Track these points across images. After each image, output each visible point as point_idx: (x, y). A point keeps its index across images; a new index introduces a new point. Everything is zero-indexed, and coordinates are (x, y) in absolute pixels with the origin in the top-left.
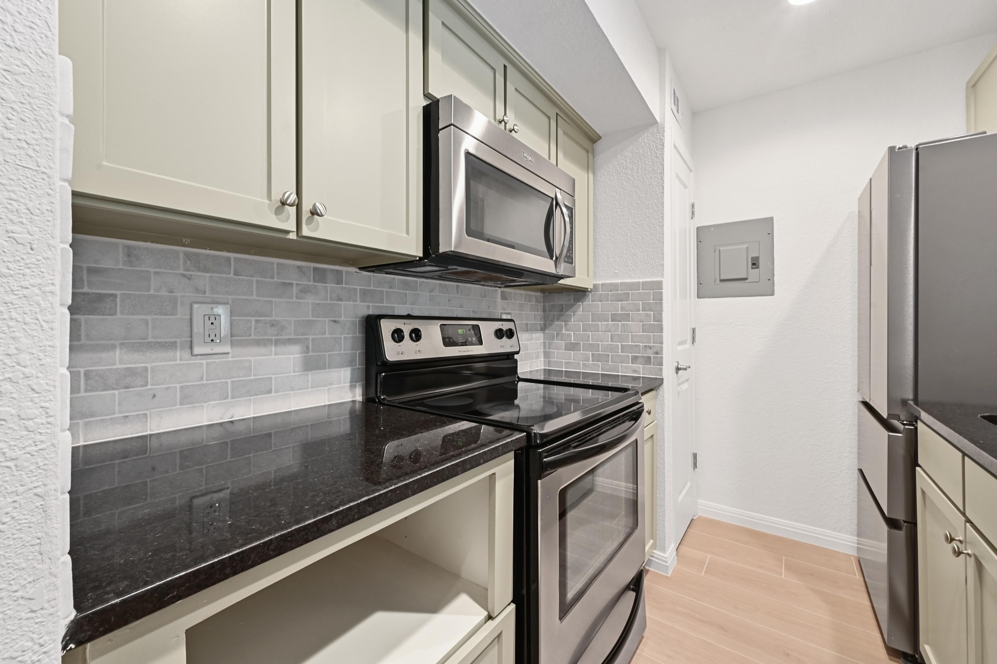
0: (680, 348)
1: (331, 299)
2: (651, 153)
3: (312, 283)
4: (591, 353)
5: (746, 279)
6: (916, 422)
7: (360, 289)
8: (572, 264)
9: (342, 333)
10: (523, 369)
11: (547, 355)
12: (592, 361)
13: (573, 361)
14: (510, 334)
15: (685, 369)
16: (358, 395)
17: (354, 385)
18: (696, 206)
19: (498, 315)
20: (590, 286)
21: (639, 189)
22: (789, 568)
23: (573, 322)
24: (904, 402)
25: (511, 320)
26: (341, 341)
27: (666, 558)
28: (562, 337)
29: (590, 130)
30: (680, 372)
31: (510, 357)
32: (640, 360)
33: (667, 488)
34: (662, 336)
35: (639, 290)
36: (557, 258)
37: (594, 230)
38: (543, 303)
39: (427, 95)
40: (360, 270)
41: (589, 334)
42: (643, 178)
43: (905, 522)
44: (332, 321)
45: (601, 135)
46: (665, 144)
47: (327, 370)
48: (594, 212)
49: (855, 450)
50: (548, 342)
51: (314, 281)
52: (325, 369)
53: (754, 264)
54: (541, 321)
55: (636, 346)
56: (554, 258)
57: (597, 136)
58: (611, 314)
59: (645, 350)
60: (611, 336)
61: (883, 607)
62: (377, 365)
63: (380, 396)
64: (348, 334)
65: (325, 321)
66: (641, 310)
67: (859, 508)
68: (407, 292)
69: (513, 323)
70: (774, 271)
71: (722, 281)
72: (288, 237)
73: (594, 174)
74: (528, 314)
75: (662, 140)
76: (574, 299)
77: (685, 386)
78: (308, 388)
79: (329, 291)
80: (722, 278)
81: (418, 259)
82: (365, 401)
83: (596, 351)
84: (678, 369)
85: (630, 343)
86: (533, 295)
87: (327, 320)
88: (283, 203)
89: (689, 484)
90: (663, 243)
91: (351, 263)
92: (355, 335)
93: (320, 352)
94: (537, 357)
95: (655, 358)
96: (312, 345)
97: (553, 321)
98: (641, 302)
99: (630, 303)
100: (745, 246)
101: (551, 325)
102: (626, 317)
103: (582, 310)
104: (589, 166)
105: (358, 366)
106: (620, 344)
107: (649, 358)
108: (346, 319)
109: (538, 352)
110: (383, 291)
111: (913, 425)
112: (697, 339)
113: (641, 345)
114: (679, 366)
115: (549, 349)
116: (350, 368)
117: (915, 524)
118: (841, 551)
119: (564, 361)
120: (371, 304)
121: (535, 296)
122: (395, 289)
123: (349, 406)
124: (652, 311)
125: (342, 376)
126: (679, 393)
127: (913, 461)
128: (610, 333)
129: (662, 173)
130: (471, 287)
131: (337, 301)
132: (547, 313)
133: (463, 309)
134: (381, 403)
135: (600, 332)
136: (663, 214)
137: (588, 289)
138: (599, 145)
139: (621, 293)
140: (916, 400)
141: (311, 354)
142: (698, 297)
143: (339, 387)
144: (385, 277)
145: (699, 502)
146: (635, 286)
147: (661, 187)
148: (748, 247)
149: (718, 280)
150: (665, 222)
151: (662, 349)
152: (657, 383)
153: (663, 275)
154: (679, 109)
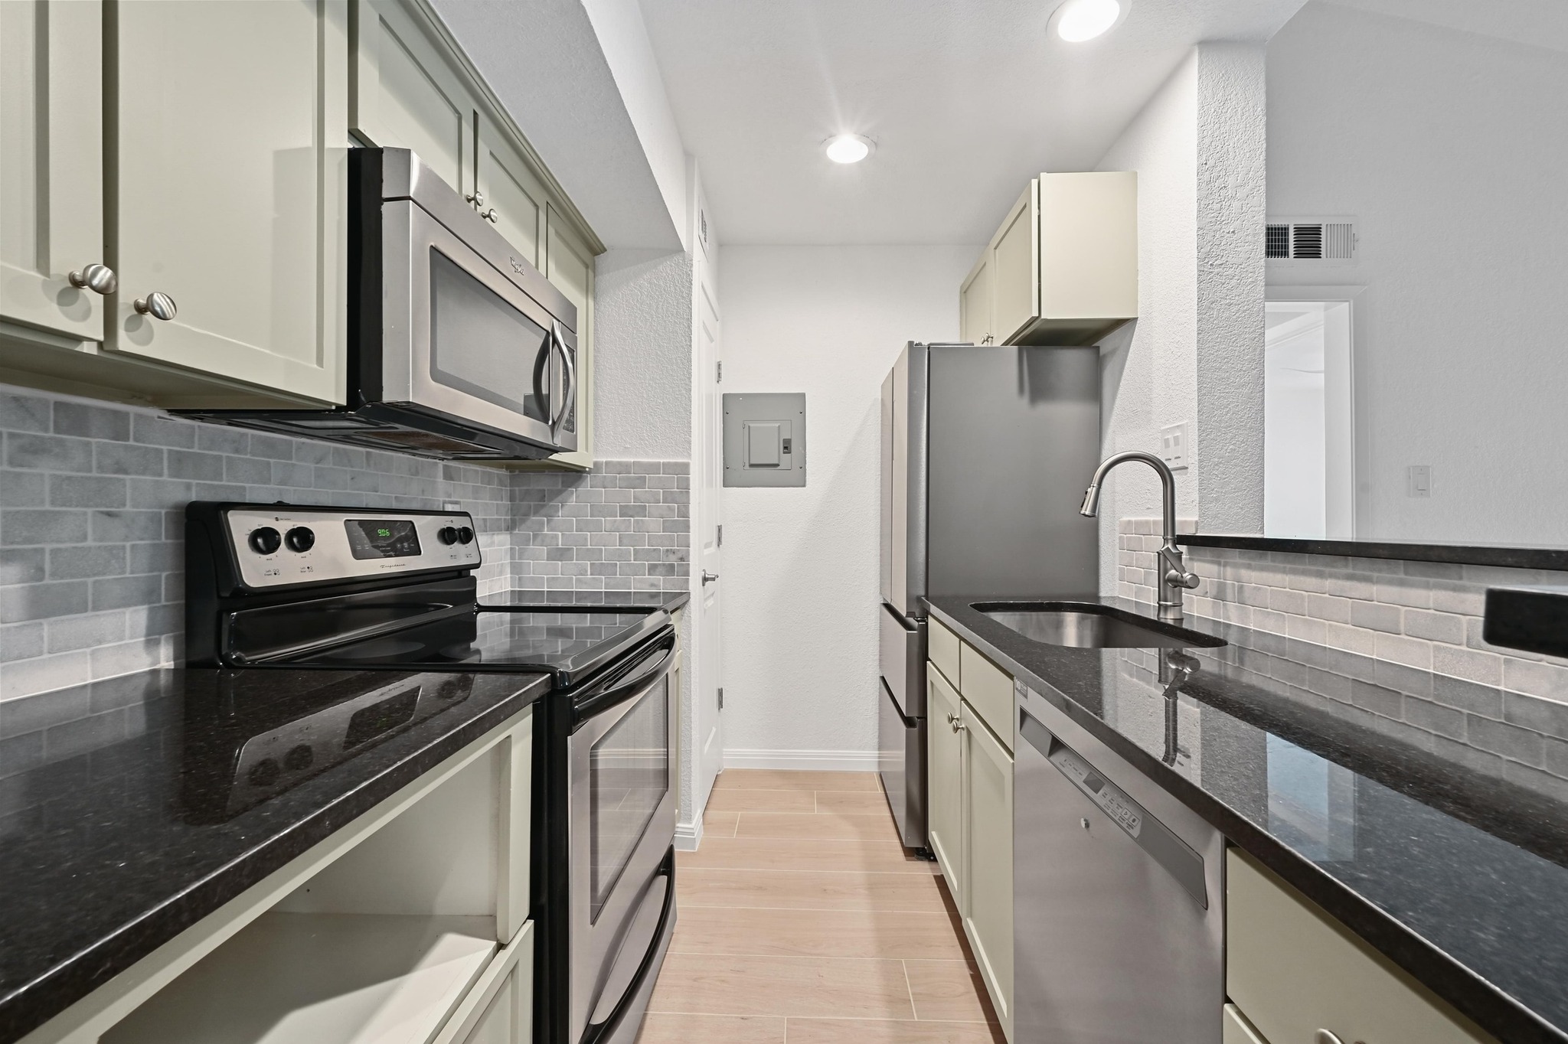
0: (707, 552)
1: (101, 468)
2: (676, 290)
3: (51, 434)
4: (589, 563)
5: (778, 465)
6: (927, 618)
7: (170, 451)
8: (573, 432)
9: (127, 537)
10: (484, 593)
11: (516, 569)
12: (591, 575)
13: (560, 576)
14: (466, 536)
15: (713, 579)
16: (165, 659)
17: (156, 639)
18: (722, 367)
19: (439, 505)
20: (589, 465)
21: (659, 335)
22: (822, 802)
23: (560, 517)
24: (919, 599)
25: (466, 514)
26: (124, 553)
27: (693, 829)
28: (543, 541)
29: (591, 234)
30: (707, 583)
31: (464, 573)
32: (660, 569)
33: (693, 737)
34: (688, 537)
35: (660, 474)
36: (554, 423)
37: (595, 383)
38: (511, 486)
39: (354, 133)
40: (170, 415)
41: (587, 535)
42: (665, 321)
43: (918, 718)
44: (102, 512)
45: (605, 246)
46: (693, 282)
47: (90, 614)
48: (595, 356)
49: (877, 657)
50: (520, 549)
51: (57, 430)
52: (86, 611)
53: (785, 448)
54: (506, 515)
55: (655, 550)
56: (550, 422)
57: (602, 249)
58: (620, 506)
59: (667, 556)
60: (620, 538)
61: (901, 813)
62: (219, 597)
63: (228, 655)
64: (142, 539)
65: (85, 514)
66: (661, 501)
67: (881, 719)
68: (272, 460)
69: (468, 518)
70: (806, 457)
71: (752, 466)
72: (78, 349)
73: (595, 298)
74: (486, 504)
75: (689, 275)
76: (562, 483)
77: (710, 602)
78: (41, 653)
79: (94, 453)
80: (752, 462)
81: (334, 407)
82: (183, 666)
83: (598, 560)
84: (705, 579)
85: (647, 547)
86: (494, 473)
87: (90, 511)
88: (77, 284)
89: (714, 729)
90: (691, 413)
91: (149, 398)
92: (157, 542)
93: (72, 576)
94: (501, 573)
95: (678, 567)
96: (52, 563)
97: (527, 515)
98: (661, 491)
99: (646, 491)
100: (778, 424)
101: (523, 521)
102: (642, 511)
103: (574, 499)
104: (590, 289)
105: (163, 603)
106: (632, 548)
107: (672, 566)
108: (135, 510)
109: (502, 564)
110: (221, 457)
111: (924, 621)
112: (723, 540)
113: (661, 548)
114: (707, 576)
115: (520, 558)
116: (146, 607)
117: (926, 718)
118: (865, 770)
119: (545, 576)
120: (194, 482)
121: (498, 474)
122: (246, 454)
123: (143, 683)
124: (676, 504)
125: (128, 624)
126: (705, 610)
127: (925, 657)
128: (618, 533)
129: (690, 320)
130: (392, 456)
131: (117, 472)
132: (517, 502)
133: (378, 493)
134: (230, 666)
135: (603, 532)
136: (690, 374)
137: (585, 468)
138: (601, 259)
139: (633, 476)
140: (927, 596)
141: (47, 581)
142: (725, 485)
143: (120, 646)
144: (225, 431)
145: (725, 750)
146: (654, 468)
147: (687, 338)
148: (779, 427)
149: (747, 465)
150: (692, 385)
151: (688, 552)
152: (683, 599)
153: (690, 455)
154: (707, 237)
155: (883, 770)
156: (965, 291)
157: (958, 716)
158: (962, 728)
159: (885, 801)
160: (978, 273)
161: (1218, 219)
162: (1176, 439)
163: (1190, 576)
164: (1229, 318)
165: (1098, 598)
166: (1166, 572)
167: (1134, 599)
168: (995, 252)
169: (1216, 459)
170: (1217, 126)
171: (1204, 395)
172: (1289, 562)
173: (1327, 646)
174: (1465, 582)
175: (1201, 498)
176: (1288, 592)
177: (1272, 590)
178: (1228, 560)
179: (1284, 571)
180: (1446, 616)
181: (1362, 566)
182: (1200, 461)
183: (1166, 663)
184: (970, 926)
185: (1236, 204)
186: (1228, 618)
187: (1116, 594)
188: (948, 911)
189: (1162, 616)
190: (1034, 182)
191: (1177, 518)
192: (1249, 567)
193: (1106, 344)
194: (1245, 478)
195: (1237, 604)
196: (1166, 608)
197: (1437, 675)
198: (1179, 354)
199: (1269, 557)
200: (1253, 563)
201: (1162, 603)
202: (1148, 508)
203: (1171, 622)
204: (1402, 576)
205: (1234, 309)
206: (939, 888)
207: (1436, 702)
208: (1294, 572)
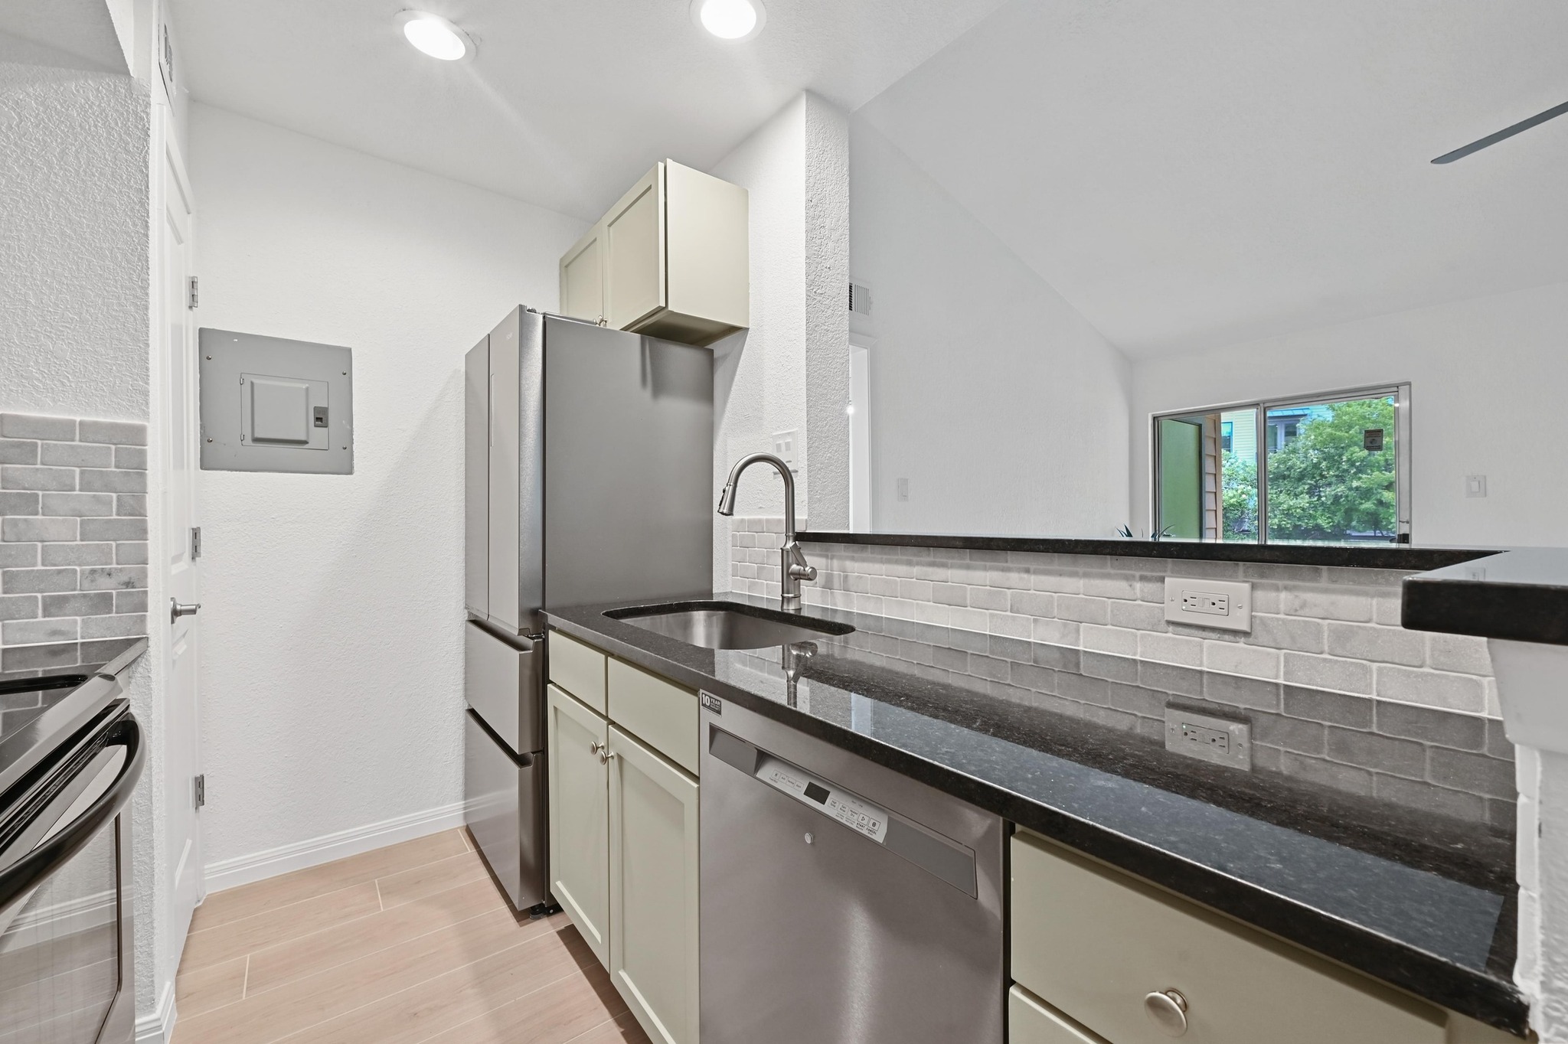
0: (175, 569)
5: (305, 442)
6: (548, 634)
18: (200, 285)
22: (388, 891)
27: (160, 1019)
30: (178, 619)
32: (73, 605)
33: (156, 871)
34: (143, 547)
35: (73, 440)
43: (535, 752)
46: (150, 134)
53: (318, 419)
55: (59, 572)
59: (92, 581)
66: (77, 487)
70: (352, 435)
71: (256, 440)
75: (142, 119)
77: (182, 648)
80: (258, 435)
84: (176, 613)
85: (37, 568)
89: (189, 842)
90: (147, 345)
95: (120, 597)
98: (77, 470)
99: (37, 469)
100: (304, 386)
102: (25, 504)
107: (106, 597)
111: (543, 638)
112: (203, 549)
113: (78, 568)
114: (179, 607)
117: (546, 752)
118: (445, 830)
124: (115, 492)
126: (174, 662)
127: (542, 680)
140: (544, 606)
142: (204, 466)
145: (206, 867)
146: (64, 430)
147: (139, 223)
148: (307, 389)
149: (249, 438)
150: (151, 300)
151: (144, 574)
152: (139, 646)
153: (146, 414)
154: (174, 72)
155: (470, 822)
156: (566, 266)
157: (603, 744)
158: (612, 757)
159: (479, 861)
160: (589, 245)
161: (820, 253)
162: (788, 444)
163: (810, 570)
164: (827, 342)
165: (711, 594)
166: (789, 567)
167: (747, 593)
168: (609, 231)
169: (819, 465)
170: (818, 170)
171: (811, 407)
172: (885, 554)
173: (915, 621)
174: (1009, 565)
175: (809, 498)
176: (885, 579)
177: (871, 578)
178: (834, 554)
179: (882, 562)
180: (997, 591)
181: (940, 555)
182: (809, 466)
183: (789, 650)
184: (625, 981)
185: (830, 244)
186: (835, 605)
187: (729, 590)
188: (581, 968)
189: (785, 607)
190: (661, 166)
191: (796, 517)
192: (853, 559)
193: (719, 347)
194: (838, 482)
195: (843, 592)
196: (789, 599)
197: (992, 636)
198: (789, 368)
199: (869, 550)
200: (855, 555)
201: (785, 595)
202: (761, 508)
203: (792, 612)
204: (968, 561)
205: (830, 335)
206: (566, 944)
207: (991, 656)
208: (889, 562)
